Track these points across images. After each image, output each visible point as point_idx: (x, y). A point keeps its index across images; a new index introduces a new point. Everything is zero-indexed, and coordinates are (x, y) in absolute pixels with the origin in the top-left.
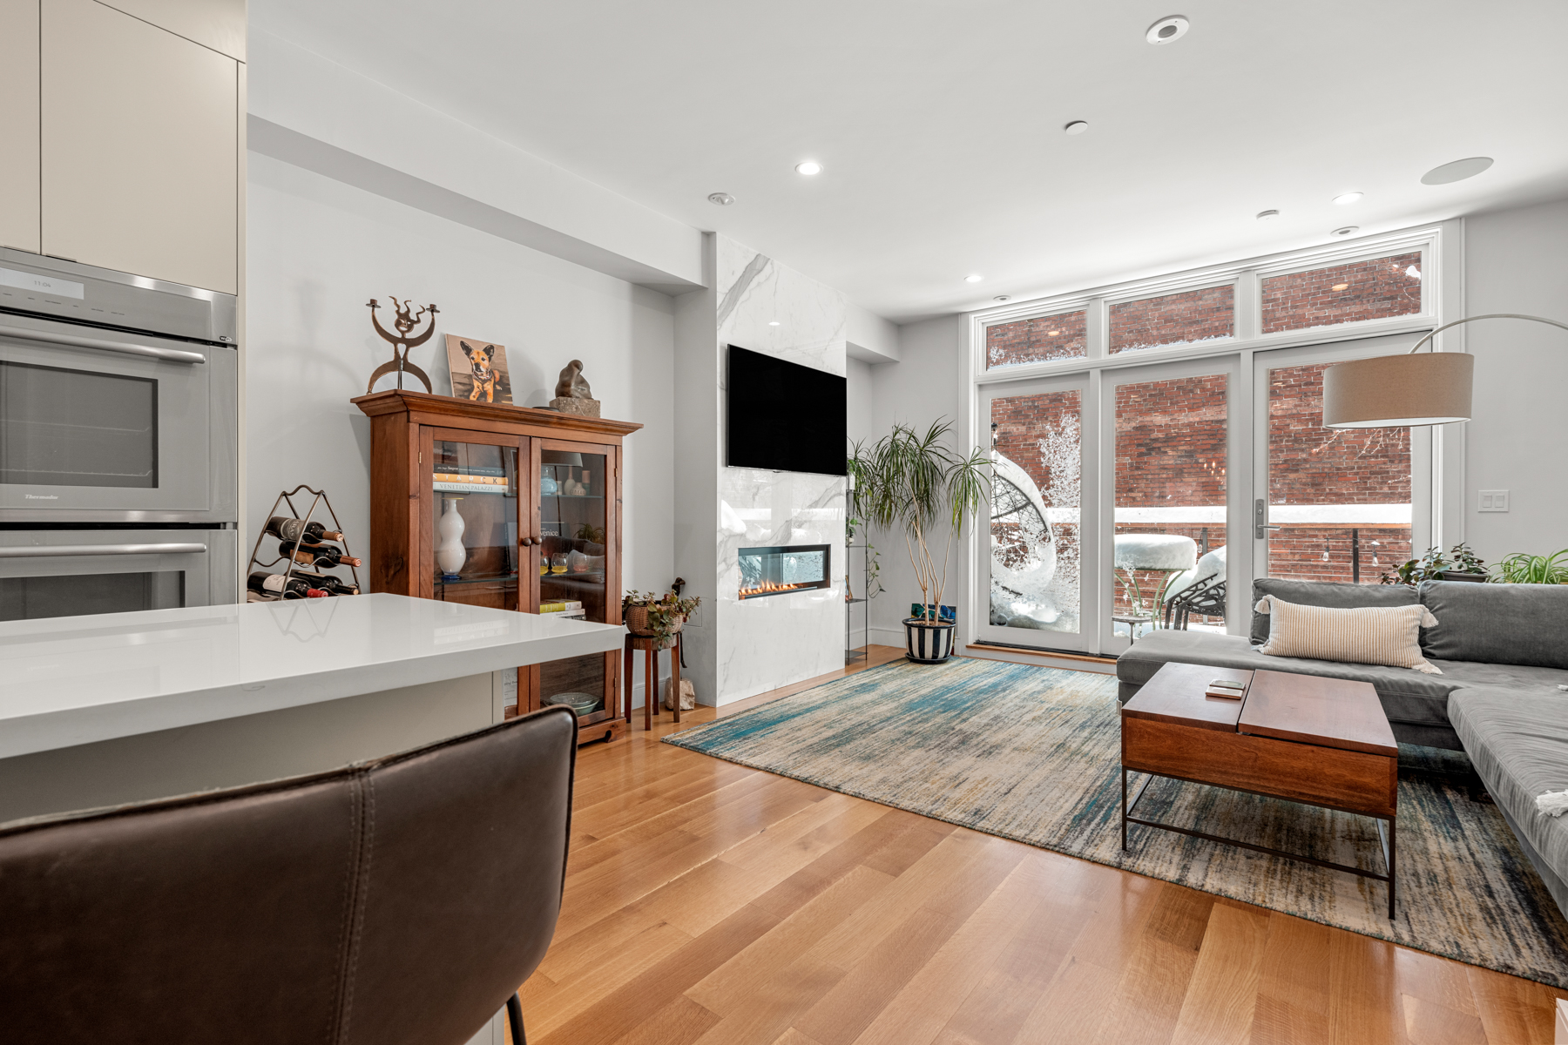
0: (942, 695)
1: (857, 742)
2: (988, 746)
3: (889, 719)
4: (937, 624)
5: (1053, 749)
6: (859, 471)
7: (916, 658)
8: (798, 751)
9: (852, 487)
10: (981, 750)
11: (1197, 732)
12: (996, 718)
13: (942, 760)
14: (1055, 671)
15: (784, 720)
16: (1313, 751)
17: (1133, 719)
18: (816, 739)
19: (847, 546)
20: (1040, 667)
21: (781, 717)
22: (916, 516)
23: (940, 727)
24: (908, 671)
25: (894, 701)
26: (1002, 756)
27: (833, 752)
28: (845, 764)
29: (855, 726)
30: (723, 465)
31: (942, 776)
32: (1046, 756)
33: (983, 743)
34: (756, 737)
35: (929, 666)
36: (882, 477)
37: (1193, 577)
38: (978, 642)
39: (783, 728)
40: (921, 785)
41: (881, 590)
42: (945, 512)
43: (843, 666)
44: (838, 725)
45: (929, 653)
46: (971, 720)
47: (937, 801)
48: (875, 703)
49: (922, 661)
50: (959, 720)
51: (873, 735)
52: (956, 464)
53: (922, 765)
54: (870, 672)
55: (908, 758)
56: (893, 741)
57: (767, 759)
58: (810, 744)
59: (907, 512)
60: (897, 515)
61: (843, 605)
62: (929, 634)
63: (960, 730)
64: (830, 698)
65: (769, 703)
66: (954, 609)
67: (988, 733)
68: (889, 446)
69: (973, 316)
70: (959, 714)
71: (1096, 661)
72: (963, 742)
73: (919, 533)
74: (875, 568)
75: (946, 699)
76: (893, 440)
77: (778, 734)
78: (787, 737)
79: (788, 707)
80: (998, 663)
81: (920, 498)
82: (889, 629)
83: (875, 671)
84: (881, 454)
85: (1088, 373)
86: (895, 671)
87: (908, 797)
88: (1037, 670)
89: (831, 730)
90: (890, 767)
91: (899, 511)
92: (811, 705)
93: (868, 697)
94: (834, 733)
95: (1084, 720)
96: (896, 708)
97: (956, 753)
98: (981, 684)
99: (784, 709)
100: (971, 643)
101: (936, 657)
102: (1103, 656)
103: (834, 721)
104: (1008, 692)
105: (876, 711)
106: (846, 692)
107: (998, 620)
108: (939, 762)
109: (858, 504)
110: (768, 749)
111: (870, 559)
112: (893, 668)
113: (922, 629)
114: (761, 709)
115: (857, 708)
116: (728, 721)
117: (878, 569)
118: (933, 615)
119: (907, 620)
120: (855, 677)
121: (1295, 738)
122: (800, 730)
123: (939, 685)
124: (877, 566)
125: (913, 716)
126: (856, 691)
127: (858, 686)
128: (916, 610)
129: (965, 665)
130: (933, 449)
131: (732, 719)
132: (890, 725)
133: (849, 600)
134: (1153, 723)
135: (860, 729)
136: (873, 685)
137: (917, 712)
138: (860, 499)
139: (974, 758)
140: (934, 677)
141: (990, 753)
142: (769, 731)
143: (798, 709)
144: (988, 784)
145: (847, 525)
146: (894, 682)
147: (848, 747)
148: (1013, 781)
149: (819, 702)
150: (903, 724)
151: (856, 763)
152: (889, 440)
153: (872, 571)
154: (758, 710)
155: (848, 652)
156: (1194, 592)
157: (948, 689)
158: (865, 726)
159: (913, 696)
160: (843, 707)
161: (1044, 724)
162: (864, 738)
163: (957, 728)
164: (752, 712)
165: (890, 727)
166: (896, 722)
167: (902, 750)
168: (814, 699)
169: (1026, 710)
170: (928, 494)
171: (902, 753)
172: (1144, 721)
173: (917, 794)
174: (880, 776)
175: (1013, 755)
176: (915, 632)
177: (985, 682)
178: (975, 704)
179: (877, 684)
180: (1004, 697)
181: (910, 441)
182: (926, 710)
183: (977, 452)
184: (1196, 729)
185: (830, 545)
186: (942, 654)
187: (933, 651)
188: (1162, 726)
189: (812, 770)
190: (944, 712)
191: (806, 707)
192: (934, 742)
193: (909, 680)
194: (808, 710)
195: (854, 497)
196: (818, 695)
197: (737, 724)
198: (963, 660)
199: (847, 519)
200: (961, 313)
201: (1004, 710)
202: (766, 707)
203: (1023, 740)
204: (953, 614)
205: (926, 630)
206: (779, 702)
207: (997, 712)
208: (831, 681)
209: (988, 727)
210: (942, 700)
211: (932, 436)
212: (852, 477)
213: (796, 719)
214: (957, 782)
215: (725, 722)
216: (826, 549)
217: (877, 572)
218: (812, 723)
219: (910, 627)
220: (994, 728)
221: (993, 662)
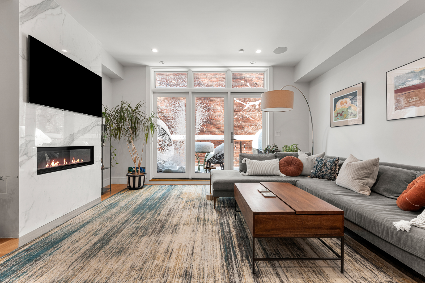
0: (146, 203)
1: (113, 241)
2: (173, 226)
3: (126, 221)
4: (139, 174)
5: (196, 221)
6: (107, 118)
7: (132, 188)
8: (76, 260)
9: (104, 123)
10: (171, 229)
11: (282, 217)
12: (170, 210)
13: (157, 241)
14: (180, 186)
15: (67, 237)
16: (320, 217)
17: (258, 216)
18: (88, 247)
19: (102, 147)
20: (175, 185)
21: (65, 235)
22: (131, 136)
23: (150, 220)
24: (129, 194)
25: (126, 211)
26: (181, 229)
27: (99, 254)
28: (107, 262)
29: (110, 230)
30: (24, 101)
31: (161, 252)
32: (196, 225)
33: (171, 225)
34: (46, 256)
35: (137, 190)
36: (117, 120)
37: (213, 154)
38: (153, 179)
39: (66, 243)
40: (153, 263)
41: (117, 163)
42: (142, 135)
43: (100, 196)
44: (101, 232)
45: (137, 185)
46: (161, 213)
47: (164, 273)
48: (118, 213)
49: (134, 188)
50: (157, 214)
51: (121, 234)
52: (145, 117)
53: (149, 247)
54: (113, 197)
55: (142, 245)
56: (131, 235)
57: (52, 276)
58: (84, 251)
59: (127, 134)
60: (123, 135)
61: (100, 171)
62: (137, 179)
63: (159, 220)
64: (95, 215)
65: (58, 227)
66: (144, 168)
67: (170, 218)
68: (120, 109)
69: (151, 68)
70: (156, 211)
71: (191, 181)
72: (162, 227)
73: (132, 142)
74: (114, 155)
75: (148, 204)
76: (121, 107)
77: (62, 249)
78: (69, 250)
79: (70, 227)
80: (161, 186)
81: (132, 129)
82: (119, 177)
83: (115, 196)
84: (117, 112)
85: (188, 92)
86: (124, 195)
87: (149, 277)
88: (175, 186)
89: (97, 237)
90: (134, 255)
91: (124, 133)
92: (85, 222)
93: (114, 210)
94: (99, 238)
95: (199, 204)
96: (128, 214)
97: (162, 234)
98: (159, 195)
99: (68, 228)
100: (151, 179)
101: (140, 187)
102: (192, 179)
103: (98, 230)
104: (169, 197)
105: (119, 218)
106: (103, 210)
107: (160, 171)
108: (157, 243)
109: (106, 130)
110: (54, 265)
111: (112, 152)
112: (123, 194)
113: (134, 177)
114: (52, 232)
115: (110, 218)
116: (25, 248)
117: (115, 155)
118: (138, 171)
119: (128, 174)
120: (106, 201)
121: (314, 213)
122: (77, 241)
123: (144, 198)
124: (115, 154)
125: (137, 217)
126: (108, 208)
127: (109, 205)
128: (130, 169)
129: (150, 188)
130: (138, 112)
131: (29, 246)
132: (128, 225)
133: (103, 168)
134: (265, 216)
135: (113, 232)
136: (115, 204)
137: (138, 214)
138: (107, 128)
139: (170, 235)
140: (140, 195)
141: (176, 229)
142: (56, 248)
143: (76, 227)
144: (182, 250)
145: (102, 138)
146: (125, 200)
147: (108, 246)
148: (191, 244)
149: (89, 219)
150: (134, 223)
151: (114, 258)
152: (120, 107)
153: (113, 156)
154: (50, 233)
155: (102, 189)
156: (214, 158)
157: (148, 200)
158: (115, 229)
159: (134, 206)
160: (102, 219)
161: (188, 209)
162: (116, 237)
163: (158, 219)
164: (46, 236)
165: (128, 226)
166: (130, 222)
167: (137, 240)
168: (86, 217)
169: (179, 204)
170: (135, 128)
171: (137, 242)
172: (262, 216)
173: (153, 272)
174: (129, 265)
175: (184, 228)
176: (131, 178)
177: (160, 194)
178: (160, 205)
179: (117, 203)
180: (169, 199)
181: (129, 108)
182: (142, 212)
183: (152, 114)
184: (281, 216)
185: (94, 146)
186: (142, 185)
187: (139, 185)
188: (269, 217)
189: (86, 274)
190: (150, 211)
191: (81, 224)
192: (151, 230)
193: (131, 198)
194: (83, 226)
195: (105, 127)
196: (88, 215)
197: (32, 249)
198: (149, 186)
199: (102, 136)
200: (147, 66)
201: (171, 205)
202: (56, 230)
203: (184, 219)
204: (144, 170)
205: (136, 177)
206: (65, 224)
207: (169, 207)
208: (94, 205)
209: (169, 216)
210: (147, 206)
211: (137, 107)
212: (104, 119)
213: (75, 234)
214: (169, 254)
215: (22, 249)
216: (92, 148)
217: (115, 157)
218: (84, 235)
219: (129, 177)
220: (172, 215)
221: (160, 185)
